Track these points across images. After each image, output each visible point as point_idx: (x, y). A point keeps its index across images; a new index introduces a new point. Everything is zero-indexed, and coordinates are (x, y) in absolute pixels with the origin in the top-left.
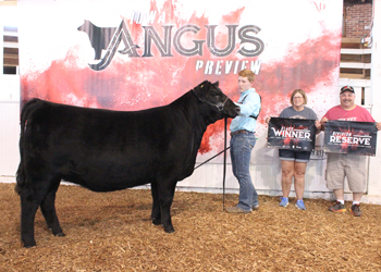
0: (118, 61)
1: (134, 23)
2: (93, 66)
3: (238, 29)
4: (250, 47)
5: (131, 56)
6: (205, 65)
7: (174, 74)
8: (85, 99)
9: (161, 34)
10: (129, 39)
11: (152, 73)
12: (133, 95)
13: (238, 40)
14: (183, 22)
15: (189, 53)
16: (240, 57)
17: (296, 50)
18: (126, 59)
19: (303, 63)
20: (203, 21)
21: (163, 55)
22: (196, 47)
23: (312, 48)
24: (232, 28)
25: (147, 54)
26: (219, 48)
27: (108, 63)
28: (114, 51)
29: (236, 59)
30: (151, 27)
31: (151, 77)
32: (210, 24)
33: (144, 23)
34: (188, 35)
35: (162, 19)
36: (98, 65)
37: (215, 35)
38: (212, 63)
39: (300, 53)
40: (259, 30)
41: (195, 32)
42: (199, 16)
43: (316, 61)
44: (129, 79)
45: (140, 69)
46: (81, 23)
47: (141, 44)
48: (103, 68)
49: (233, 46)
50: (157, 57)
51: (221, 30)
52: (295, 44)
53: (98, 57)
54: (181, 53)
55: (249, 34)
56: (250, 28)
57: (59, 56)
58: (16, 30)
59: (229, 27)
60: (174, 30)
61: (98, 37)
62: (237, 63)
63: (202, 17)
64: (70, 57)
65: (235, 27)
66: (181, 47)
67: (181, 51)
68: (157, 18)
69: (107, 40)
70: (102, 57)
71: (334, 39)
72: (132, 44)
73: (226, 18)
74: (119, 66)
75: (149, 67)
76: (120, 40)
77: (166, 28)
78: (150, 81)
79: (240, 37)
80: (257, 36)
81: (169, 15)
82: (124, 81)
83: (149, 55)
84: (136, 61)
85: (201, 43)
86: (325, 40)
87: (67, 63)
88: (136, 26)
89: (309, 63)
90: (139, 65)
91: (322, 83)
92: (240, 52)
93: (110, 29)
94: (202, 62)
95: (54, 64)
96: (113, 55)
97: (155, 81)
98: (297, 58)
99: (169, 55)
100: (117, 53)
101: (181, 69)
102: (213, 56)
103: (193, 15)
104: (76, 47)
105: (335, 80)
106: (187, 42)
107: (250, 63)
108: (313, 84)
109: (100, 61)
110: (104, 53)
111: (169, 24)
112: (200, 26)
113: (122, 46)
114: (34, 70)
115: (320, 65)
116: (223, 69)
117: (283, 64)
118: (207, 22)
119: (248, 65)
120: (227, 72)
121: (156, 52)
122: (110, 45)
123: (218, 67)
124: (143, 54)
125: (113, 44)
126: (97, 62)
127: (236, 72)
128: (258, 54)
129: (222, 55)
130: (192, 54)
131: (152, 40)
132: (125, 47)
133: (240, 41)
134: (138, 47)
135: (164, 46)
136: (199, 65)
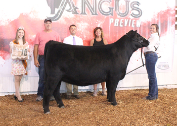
0: (66, 16)
3: (130, 3)
4: (136, 12)
5: (74, 13)
6: (114, 21)
9: (91, 2)
11: (86, 24)
13: (130, 9)
17: (157, 16)
18: (71, 15)
21: (93, 14)
22: (110, 11)
23: (163, 15)
24: (127, 2)
25: (83, 13)
26: (121, 12)
27: (60, 16)
28: (63, 9)
29: (130, 19)
31: (86, 27)
37: (119, 5)
38: (118, 20)
39: (158, 17)
40: (140, 4)
41: (109, 3)
45: (79, 21)
48: (57, 20)
49: (128, 12)
50: (89, 15)
52: (156, 13)
54: (103, 14)
55: (135, 6)
62: (130, 21)
64: (34, 12)
67: (103, 13)
71: (172, 11)
72: (74, 6)
74: (66, 19)
75: (84, 21)
78: (86, 29)
80: (139, 7)
83: (85, 14)
84: (77, 16)
85: (112, 9)
90: (78, 19)
92: (131, 15)
94: (113, 19)
95: (22, 15)
99: (96, 14)
100: (65, 11)
101: (102, 23)
102: (118, 17)
107: (136, 21)
109: (54, 15)
110: (57, 10)
113: (68, 7)
116: (123, 24)
119: (135, 22)
120: (126, 25)
121: (88, 12)
122: (60, 5)
123: (121, 22)
124: (81, 12)
125: (62, 5)
126: (52, 16)
127: (129, 26)
128: (139, 17)
129: (123, 16)
130: (108, 15)
131: (86, 6)
132: (70, 8)
133: (131, 9)
134: (77, 8)
135: (93, 9)
136: (112, 21)
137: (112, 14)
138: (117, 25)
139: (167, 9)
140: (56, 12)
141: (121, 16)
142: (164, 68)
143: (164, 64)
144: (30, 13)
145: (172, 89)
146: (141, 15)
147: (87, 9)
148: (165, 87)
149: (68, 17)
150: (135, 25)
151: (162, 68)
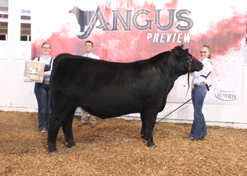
0: (95, 33)
1: (106, 8)
2: (79, 37)
3: (175, 12)
4: (184, 24)
5: (104, 30)
6: (153, 36)
7: (133, 42)
9: (124, 15)
10: (103, 19)
11: (118, 41)
13: (176, 20)
14: (139, 7)
15: (143, 28)
16: (177, 31)
17: (215, 26)
18: (101, 31)
19: (220, 35)
20: (152, 7)
21: (125, 29)
22: (148, 24)
23: (226, 25)
24: (172, 12)
25: (115, 29)
26: (162, 25)
27: (89, 34)
28: (93, 27)
29: (174, 32)
30: (118, 11)
31: (117, 44)
32: (157, 8)
33: (113, 8)
34: (142, 16)
35: (125, 6)
36: (82, 36)
37: (160, 16)
39: (218, 28)
40: (190, 12)
41: (147, 14)
42: (149, 3)
43: (229, 34)
44: (102, 45)
45: (110, 39)
46: (71, 8)
47: (111, 21)
48: (85, 38)
49: (172, 24)
50: (121, 30)
51: (164, 13)
52: (215, 23)
53: (82, 30)
54: (138, 28)
55: (183, 15)
56: (184, 11)
57: (57, 29)
58: (29, 12)
59: (169, 11)
60: (133, 13)
61: (82, 17)
62: (175, 35)
63: (152, 4)
64: (64, 30)
65: (173, 11)
66: (137, 24)
67: (138, 26)
68: (121, 5)
69: (88, 19)
70: (85, 30)
72: (105, 22)
73: (168, 5)
74: (96, 36)
75: (116, 37)
76: (97, 19)
77: (128, 11)
78: (116, 47)
79: (177, 18)
80: (188, 17)
81: (130, 3)
82: (99, 46)
83: (116, 29)
84: (107, 33)
85: (151, 21)
86: (235, 19)
87: (62, 34)
88: (108, 10)
89: (224, 35)
90: (109, 36)
91: (233, 49)
92: (177, 27)
93: (90, 12)
94: (151, 35)
95: (53, 34)
96: (92, 29)
97: (120, 46)
98: (216, 32)
99: (130, 29)
100: (95, 28)
101: (137, 39)
102: (159, 30)
103: (146, 3)
104: (68, 24)
105: (242, 46)
106: (141, 21)
107: (184, 35)
108: (227, 49)
109: (83, 33)
110: (86, 28)
111: (130, 9)
112: (150, 10)
113: (98, 23)
114: (40, 39)
115: (231, 37)
116: (165, 39)
117: (206, 36)
118: (155, 7)
119: (182, 36)
120: (168, 40)
121: (121, 28)
123: (162, 37)
124: (112, 28)
125: (92, 22)
126: (82, 34)
127: (174, 41)
128: (189, 29)
129: (165, 30)
130: (145, 29)
131: (118, 20)
132: (100, 24)
134: (108, 24)
135: (126, 24)
136: (149, 36)
137: (150, 28)
139: (234, 16)
141: (162, 30)
142: (227, 99)
143: (227, 93)
144: (61, 32)
146: (192, 26)
148: (230, 125)
149: (98, 34)
150: (182, 40)
151: (224, 98)
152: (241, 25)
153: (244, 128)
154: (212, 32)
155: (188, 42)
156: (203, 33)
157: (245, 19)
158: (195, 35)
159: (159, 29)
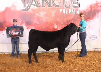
0: (32, 8)
2: (23, 10)
7: (53, 13)
8: (20, 22)
11: (45, 13)
12: (39, 20)
16: (73, 8)
17: (89, 7)
18: (35, 7)
21: (49, 7)
23: (93, 6)
26: (67, 5)
27: (29, 8)
38: (65, 10)
44: (37, 14)
49: (71, 5)
50: (46, 7)
52: (89, 5)
57: (9, 5)
71: (99, 4)
75: (44, 11)
76: (33, 1)
78: (45, 15)
79: (73, 2)
80: (78, 2)
82: (35, 15)
84: (39, 8)
87: (12, 8)
89: (93, 11)
90: (40, 10)
92: (73, 7)
94: (62, 10)
95: (7, 8)
99: (51, 7)
101: (55, 11)
104: (16, 2)
105: (99, 16)
107: (76, 10)
109: (26, 8)
110: (27, 5)
116: (68, 12)
117: (86, 11)
120: (70, 13)
121: (46, 5)
122: (29, 2)
123: (67, 11)
124: (42, 6)
125: (30, 2)
127: (72, 13)
128: (78, 8)
129: (68, 7)
130: (59, 7)
132: (35, 3)
133: (73, 3)
134: (39, 3)
135: (49, 4)
136: (61, 10)
137: (61, 6)
138: (64, 13)
139: (96, 2)
140: (27, 6)
141: (67, 7)
142: (94, 39)
143: (94, 36)
144: (12, 7)
145: (99, 51)
146: (79, 6)
147: (45, 3)
148: (94, 50)
149: (34, 9)
150: (76, 13)
151: (92, 38)
152: (99, 7)
153: (100, 51)
154: (88, 10)
155: (78, 13)
156: (84, 10)
157: (100, 4)
158: (81, 10)
159: (65, 7)
